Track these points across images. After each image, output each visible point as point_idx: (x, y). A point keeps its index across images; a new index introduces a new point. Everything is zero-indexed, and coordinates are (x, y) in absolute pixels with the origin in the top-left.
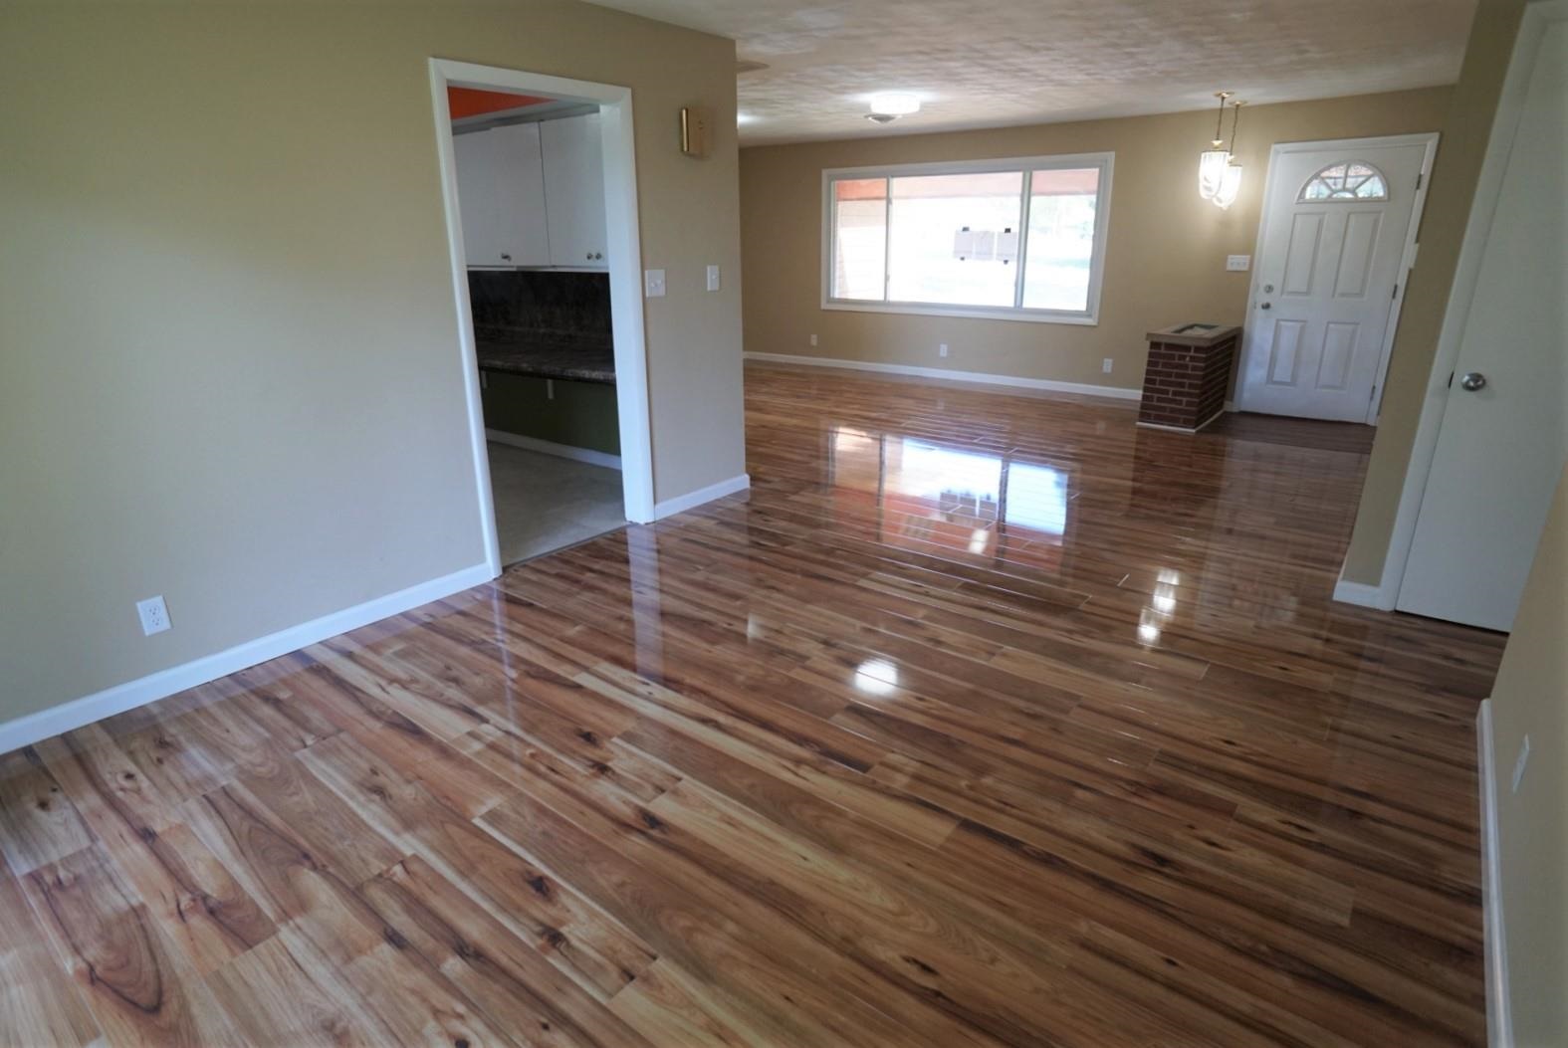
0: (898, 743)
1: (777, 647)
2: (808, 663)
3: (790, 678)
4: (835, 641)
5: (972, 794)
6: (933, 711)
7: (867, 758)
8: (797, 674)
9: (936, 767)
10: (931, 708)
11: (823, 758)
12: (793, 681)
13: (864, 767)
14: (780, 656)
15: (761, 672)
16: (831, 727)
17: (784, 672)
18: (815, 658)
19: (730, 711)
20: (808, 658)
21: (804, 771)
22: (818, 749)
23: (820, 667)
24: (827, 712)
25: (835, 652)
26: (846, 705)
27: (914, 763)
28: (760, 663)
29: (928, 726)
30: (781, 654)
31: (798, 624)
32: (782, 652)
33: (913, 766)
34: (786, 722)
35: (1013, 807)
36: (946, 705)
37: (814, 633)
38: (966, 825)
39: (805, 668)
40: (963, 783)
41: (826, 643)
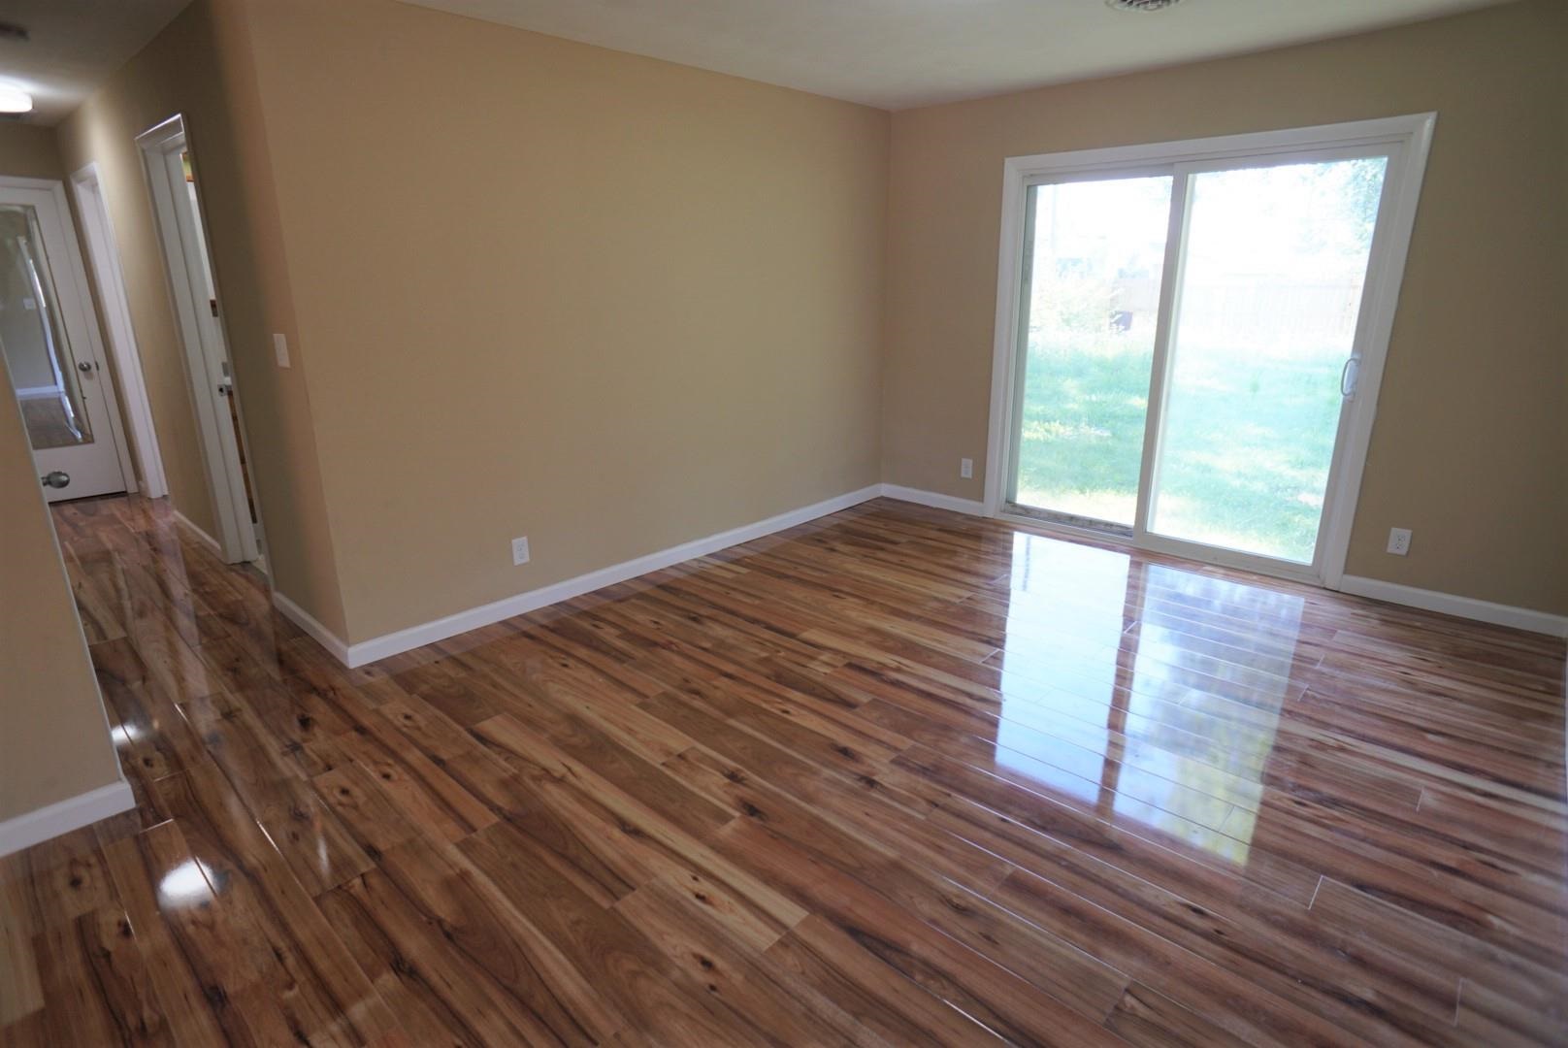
0: (819, 679)
1: (931, 779)
2: (893, 755)
3: (911, 737)
4: (858, 785)
5: (779, 648)
6: (780, 701)
7: (849, 672)
8: (906, 743)
9: (799, 664)
10: (780, 703)
11: (880, 672)
12: (908, 733)
13: (850, 665)
14: (926, 765)
15: (943, 745)
16: (871, 692)
17: (919, 745)
18: (886, 761)
19: (964, 708)
20: (893, 762)
21: (894, 664)
22: (884, 678)
23: (881, 750)
24: (875, 704)
25: (861, 769)
26: (857, 710)
27: (811, 666)
28: (947, 757)
29: (789, 689)
30: (924, 768)
31: (908, 819)
32: (924, 771)
33: (812, 665)
34: (910, 696)
35: (757, 642)
36: (764, 705)
37: (886, 800)
38: (792, 636)
39: (896, 749)
40: (782, 654)
41: (871, 783)
